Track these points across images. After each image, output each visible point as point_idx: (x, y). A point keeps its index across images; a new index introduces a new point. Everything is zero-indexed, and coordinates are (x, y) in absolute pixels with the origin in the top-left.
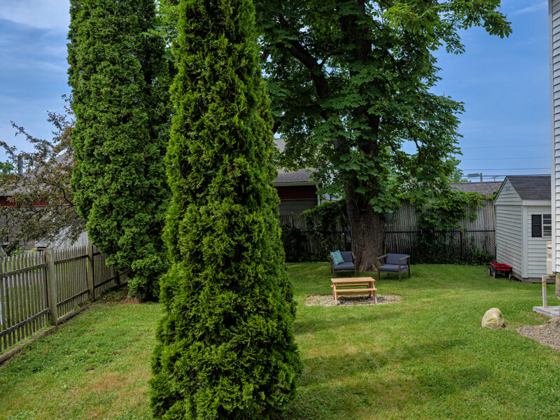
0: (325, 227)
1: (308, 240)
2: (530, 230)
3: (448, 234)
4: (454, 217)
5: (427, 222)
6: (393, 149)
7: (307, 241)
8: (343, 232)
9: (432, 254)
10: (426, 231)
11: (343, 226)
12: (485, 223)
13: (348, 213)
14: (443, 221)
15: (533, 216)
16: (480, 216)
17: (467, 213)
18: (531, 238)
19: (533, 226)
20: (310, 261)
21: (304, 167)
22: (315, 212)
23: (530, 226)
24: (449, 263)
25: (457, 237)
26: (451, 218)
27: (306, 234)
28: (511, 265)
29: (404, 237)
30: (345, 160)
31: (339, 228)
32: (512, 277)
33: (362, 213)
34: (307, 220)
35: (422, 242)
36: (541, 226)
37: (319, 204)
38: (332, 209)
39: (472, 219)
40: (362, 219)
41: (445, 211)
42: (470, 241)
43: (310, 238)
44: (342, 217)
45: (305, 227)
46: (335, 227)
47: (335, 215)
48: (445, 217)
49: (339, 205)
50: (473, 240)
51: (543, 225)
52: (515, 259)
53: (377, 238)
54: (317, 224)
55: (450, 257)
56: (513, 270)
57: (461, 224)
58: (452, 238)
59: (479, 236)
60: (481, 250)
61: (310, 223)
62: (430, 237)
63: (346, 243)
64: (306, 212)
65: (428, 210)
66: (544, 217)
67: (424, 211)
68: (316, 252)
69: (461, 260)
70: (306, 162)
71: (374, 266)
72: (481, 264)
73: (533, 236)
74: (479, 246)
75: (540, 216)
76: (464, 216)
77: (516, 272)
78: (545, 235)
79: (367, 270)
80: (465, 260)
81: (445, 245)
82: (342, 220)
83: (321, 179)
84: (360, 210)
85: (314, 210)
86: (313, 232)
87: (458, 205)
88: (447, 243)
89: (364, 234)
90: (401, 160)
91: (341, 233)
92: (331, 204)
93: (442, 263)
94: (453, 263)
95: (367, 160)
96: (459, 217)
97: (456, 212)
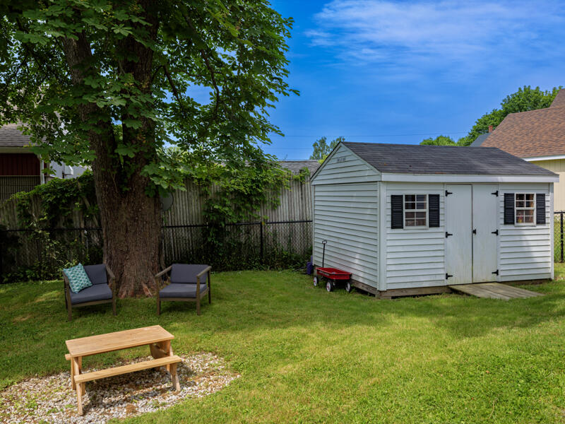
0: (54, 222)
1: (21, 245)
2: (389, 218)
3: (243, 228)
4: (251, 203)
5: (217, 211)
6: (175, 92)
7: (18, 246)
8: (86, 228)
9: (223, 257)
10: (215, 225)
11: (85, 219)
12: (290, 212)
13: (98, 195)
14: (238, 209)
15: (392, 196)
16: (284, 201)
17: (269, 198)
18: (390, 231)
19: (392, 212)
20: (25, 280)
21: (14, 120)
22: (35, 196)
23: (389, 212)
24: (246, 268)
25: (256, 231)
26: (248, 205)
27: (18, 233)
28: (351, 271)
29: (183, 233)
30: (95, 86)
31: (78, 222)
32: (352, 288)
33: (124, 195)
34: (19, 210)
35: (209, 240)
36: (402, 212)
37: (43, 182)
38: (67, 191)
39: (275, 206)
40: (123, 205)
41: (243, 193)
42: (271, 237)
43: (25, 240)
44: (84, 204)
45: (17, 223)
46: (71, 221)
47: (71, 200)
48: (240, 203)
49: (80, 185)
50: (275, 235)
51: (405, 211)
52: (357, 261)
53: (150, 237)
54: (40, 217)
55: (247, 261)
56: (353, 278)
57: (261, 214)
58: (248, 232)
59: (283, 229)
60: (285, 247)
61: (26, 216)
62: (220, 233)
63: (90, 246)
64: (17, 195)
65: (218, 193)
66: (407, 200)
67: (211, 196)
68: (37, 264)
69: (262, 263)
70: (18, 112)
71: (145, 287)
72: (287, 268)
73: (393, 227)
74: (282, 242)
75: (402, 196)
76: (264, 202)
77: (361, 280)
78: (407, 225)
79: (134, 295)
80: (267, 263)
81: (240, 244)
82: (84, 208)
83: (45, 138)
84: (120, 190)
85: (33, 192)
86: (31, 230)
87: (258, 186)
88: (243, 240)
89: (127, 231)
90: (184, 112)
91: (81, 229)
92: (64, 183)
93: (235, 270)
94: (251, 269)
95: (139, 92)
96: (257, 203)
97: (255, 195)
